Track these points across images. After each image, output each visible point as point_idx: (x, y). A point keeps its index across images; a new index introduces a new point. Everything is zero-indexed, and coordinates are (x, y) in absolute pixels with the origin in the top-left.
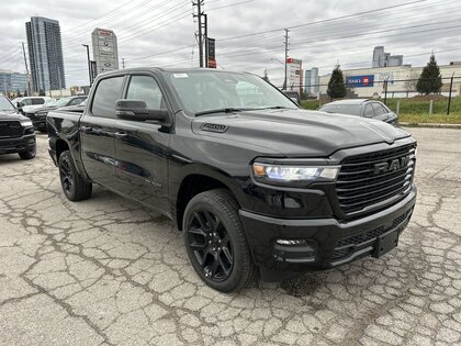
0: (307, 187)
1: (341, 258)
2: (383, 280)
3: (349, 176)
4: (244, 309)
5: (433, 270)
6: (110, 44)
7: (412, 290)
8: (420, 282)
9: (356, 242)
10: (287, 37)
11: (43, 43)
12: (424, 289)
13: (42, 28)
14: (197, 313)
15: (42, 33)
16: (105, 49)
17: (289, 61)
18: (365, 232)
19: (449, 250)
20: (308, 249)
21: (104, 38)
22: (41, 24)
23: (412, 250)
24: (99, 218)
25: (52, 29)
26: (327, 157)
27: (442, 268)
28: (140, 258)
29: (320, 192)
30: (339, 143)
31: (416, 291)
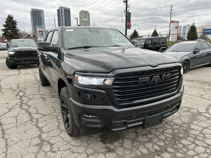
0: (96, 89)
1: (119, 127)
2: (155, 140)
3: (122, 84)
4: (74, 146)
5: (189, 139)
6: (87, 17)
7: (168, 149)
8: (176, 144)
9: (128, 119)
10: (171, 10)
11: (64, 18)
12: (176, 149)
13: (63, 11)
14: (51, 145)
15: (63, 14)
16: (84, 19)
17: (172, 22)
18: (134, 115)
19: (206, 128)
20: (98, 121)
21: (85, 15)
22: (63, 10)
23: (184, 125)
24: (46, 94)
25: (67, 11)
26: (108, 73)
27: (195, 138)
28: (49, 114)
29: (103, 92)
30: (116, 66)
31: (170, 150)
